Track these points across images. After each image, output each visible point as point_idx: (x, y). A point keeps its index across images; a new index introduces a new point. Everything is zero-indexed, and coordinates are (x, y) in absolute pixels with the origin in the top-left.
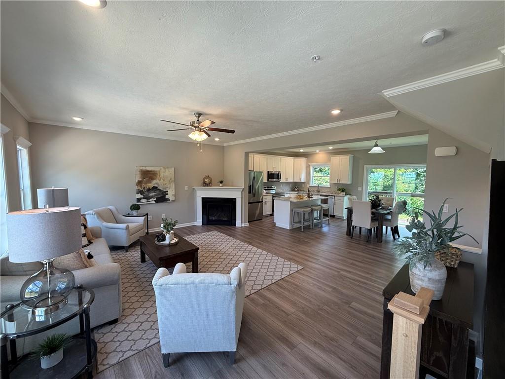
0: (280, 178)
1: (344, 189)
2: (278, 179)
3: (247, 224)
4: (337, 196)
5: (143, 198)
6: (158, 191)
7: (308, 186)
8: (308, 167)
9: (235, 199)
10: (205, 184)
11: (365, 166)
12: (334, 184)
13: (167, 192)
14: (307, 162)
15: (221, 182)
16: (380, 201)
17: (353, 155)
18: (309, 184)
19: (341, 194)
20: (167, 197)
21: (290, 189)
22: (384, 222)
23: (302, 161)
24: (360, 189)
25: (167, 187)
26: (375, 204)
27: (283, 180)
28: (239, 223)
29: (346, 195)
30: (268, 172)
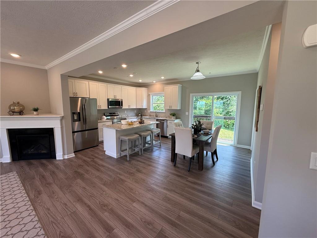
0: (122, 105)
1: (175, 114)
2: (120, 105)
3: (73, 155)
4: (169, 120)
7: (149, 111)
8: (149, 96)
9: (53, 129)
10: (13, 112)
11: (191, 95)
12: (168, 109)
14: (148, 91)
15: (36, 110)
16: (201, 125)
17: (181, 85)
18: (150, 110)
19: (173, 118)
21: (135, 115)
22: (205, 148)
23: (143, 90)
24: (187, 113)
26: (197, 129)
27: (125, 106)
28: (59, 155)
29: (176, 118)
30: (108, 99)
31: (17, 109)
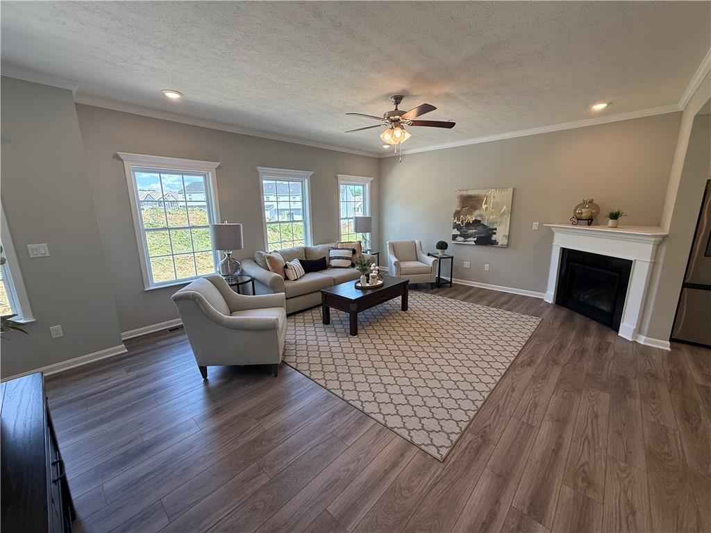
3: (665, 346)
5: (460, 236)
6: (480, 228)
9: (632, 261)
10: (578, 220)
13: (496, 229)
15: (615, 216)
20: (494, 238)
25: (497, 223)
28: (627, 328)
31: (585, 213)
